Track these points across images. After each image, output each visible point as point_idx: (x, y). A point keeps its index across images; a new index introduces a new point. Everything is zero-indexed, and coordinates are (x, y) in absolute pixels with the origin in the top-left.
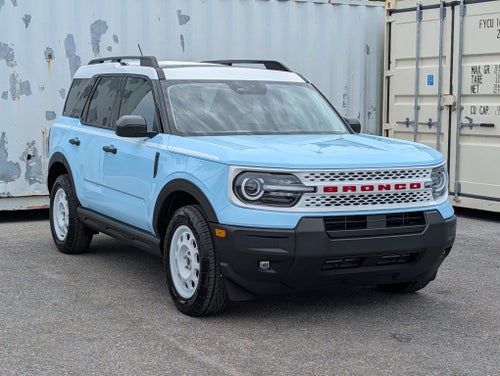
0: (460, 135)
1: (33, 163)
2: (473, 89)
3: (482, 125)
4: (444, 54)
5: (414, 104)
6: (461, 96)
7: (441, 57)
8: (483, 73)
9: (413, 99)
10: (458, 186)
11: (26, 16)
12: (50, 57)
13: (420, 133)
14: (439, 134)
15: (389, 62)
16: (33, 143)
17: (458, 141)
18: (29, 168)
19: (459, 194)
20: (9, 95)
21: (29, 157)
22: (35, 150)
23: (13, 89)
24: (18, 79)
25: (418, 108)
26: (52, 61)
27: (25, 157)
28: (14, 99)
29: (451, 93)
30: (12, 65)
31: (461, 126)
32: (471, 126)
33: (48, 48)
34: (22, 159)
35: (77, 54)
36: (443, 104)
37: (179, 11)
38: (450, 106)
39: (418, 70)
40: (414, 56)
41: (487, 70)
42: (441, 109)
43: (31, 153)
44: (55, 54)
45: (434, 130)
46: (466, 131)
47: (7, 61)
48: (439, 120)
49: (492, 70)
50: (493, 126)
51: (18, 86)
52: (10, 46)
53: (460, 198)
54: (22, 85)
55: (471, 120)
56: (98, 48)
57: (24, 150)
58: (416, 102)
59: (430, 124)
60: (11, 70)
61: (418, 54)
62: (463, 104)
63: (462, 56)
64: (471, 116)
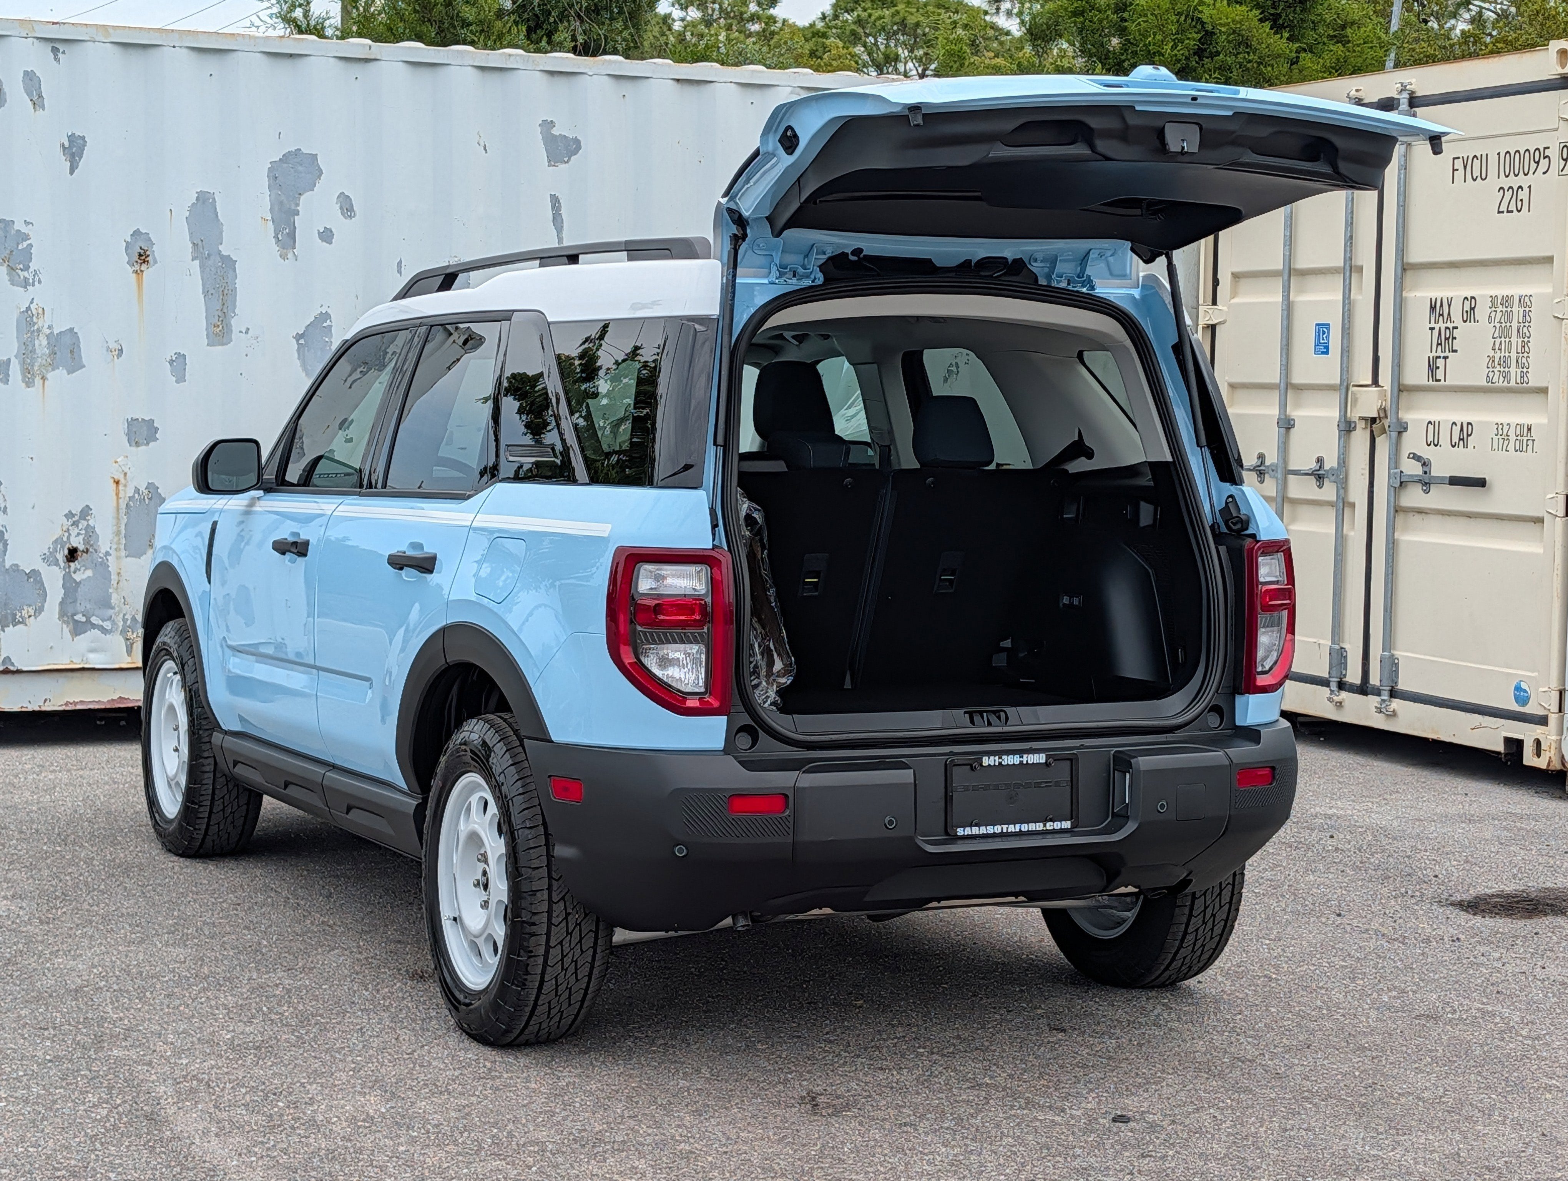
0: (1396, 510)
1: (82, 573)
2: (1432, 368)
3: (1455, 481)
4: (1358, 261)
5: (1275, 412)
6: (1401, 389)
7: (1350, 269)
8: (1458, 322)
9: (1275, 396)
10: (1392, 666)
11: (72, 138)
12: (143, 257)
13: (1295, 502)
14: (1343, 505)
15: (1216, 282)
16: (86, 512)
17: (1391, 528)
18: (70, 587)
19: (1394, 694)
20: (15, 369)
21: (72, 555)
22: (90, 532)
23: (27, 352)
24: (42, 323)
25: (1287, 425)
26: (149, 272)
27: (61, 556)
28: (29, 384)
29: (1375, 382)
30: (26, 284)
31: (1401, 484)
32: (1426, 483)
33: (136, 233)
34: (49, 559)
35: (224, 250)
36: (1355, 414)
37: (547, 125)
38: (1373, 420)
39: (1288, 308)
40: (1278, 264)
41: (1470, 314)
42: (1347, 428)
43: (77, 542)
44: (157, 251)
45: (1329, 492)
46: (1414, 497)
47: (11, 269)
48: (1343, 461)
49: (1482, 312)
50: (1481, 483)
51: (41, 344)
52: (19, 226)
53: (1396, 704)
54: (54, 340)
55: (1425, 464)
56: (292, 236)
57: (58, 533)
58: (1283, 406)
59: (1319, 476)
60: (21, 298)
61: (1289, 257)
62: (1406, 416)
63: (1405, 268)
64: (1426, 453)
